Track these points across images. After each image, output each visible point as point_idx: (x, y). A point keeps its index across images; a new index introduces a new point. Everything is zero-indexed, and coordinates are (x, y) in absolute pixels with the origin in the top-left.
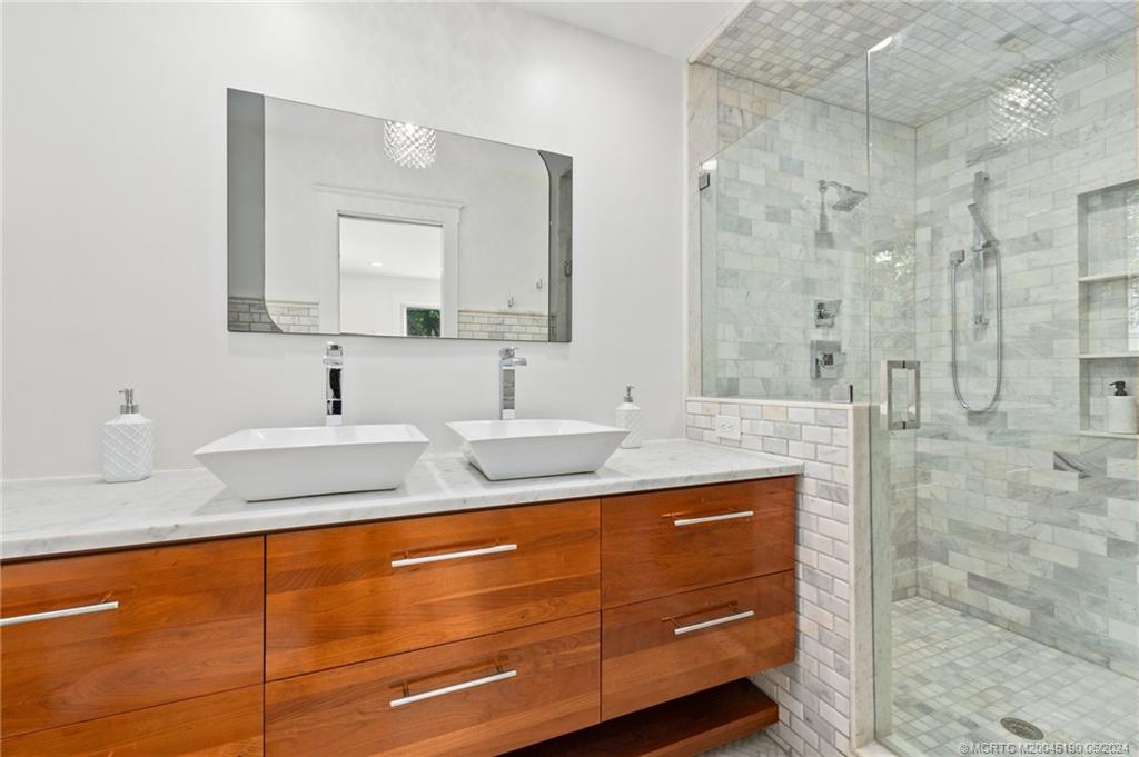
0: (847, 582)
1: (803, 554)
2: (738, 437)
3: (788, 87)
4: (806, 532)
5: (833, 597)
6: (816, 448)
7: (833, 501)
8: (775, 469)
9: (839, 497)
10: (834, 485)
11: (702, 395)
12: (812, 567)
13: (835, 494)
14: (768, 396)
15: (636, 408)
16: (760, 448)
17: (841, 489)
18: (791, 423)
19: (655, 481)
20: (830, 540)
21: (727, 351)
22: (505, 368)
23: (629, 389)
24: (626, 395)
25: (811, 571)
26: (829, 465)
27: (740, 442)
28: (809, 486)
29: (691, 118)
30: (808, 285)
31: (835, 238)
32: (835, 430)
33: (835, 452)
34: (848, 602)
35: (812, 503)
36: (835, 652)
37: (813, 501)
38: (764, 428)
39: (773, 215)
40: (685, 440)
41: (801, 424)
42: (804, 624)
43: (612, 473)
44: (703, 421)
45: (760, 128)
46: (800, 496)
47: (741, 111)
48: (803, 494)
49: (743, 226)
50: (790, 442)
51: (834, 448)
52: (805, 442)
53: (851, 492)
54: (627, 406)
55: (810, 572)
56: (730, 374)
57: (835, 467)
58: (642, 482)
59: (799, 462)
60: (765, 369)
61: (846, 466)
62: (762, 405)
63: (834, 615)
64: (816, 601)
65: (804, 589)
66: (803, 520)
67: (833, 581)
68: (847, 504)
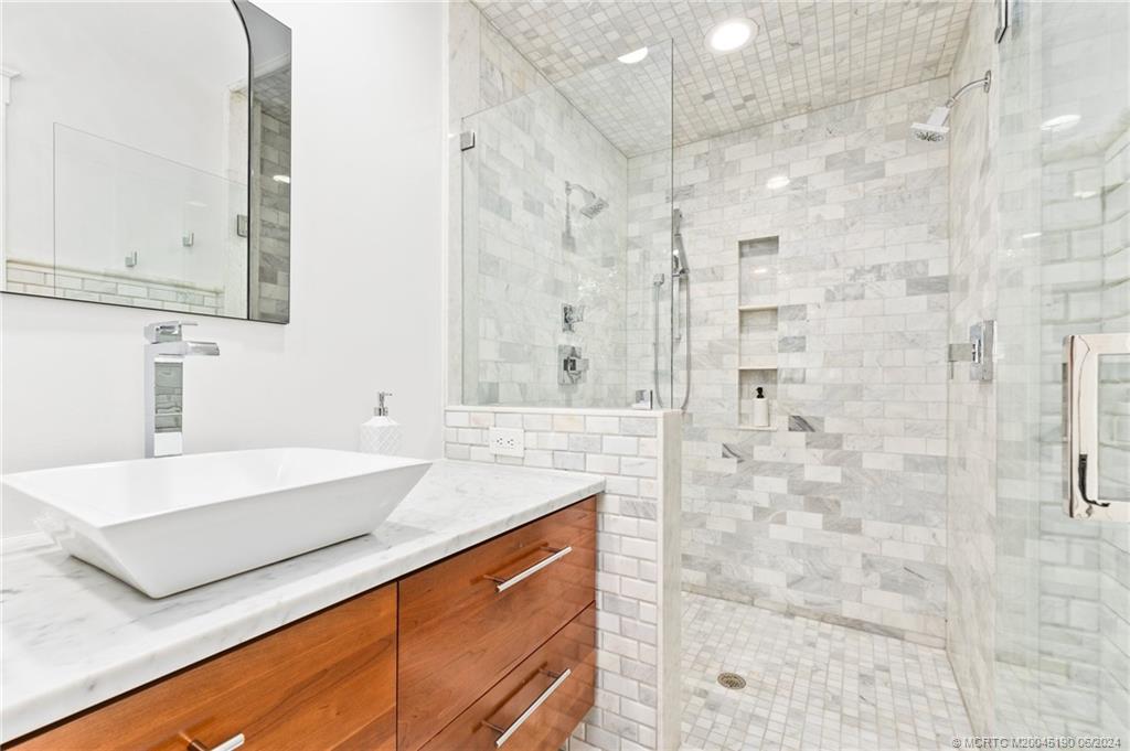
0: (655, 604)
1: (603, 581)
2: (520, 453)
3: (543, 69)
4: (606, 555)
5: (638, 623)
6: (620, 460)
7: (639, 517)
8: (584, 490)
9: (646, 513)
10: (640, 500)
11: (463, 403)
12: (614, 594)
13: (641, 510)
14: (525, 403)
15: (394, 423)
16: (550, 465)
17: (648, 504)
18: (589, 433)
20: (636, 561)
21: (489, 351)
22: (162, 360)
23: (382, 398)
24: (377, 405)
25: (613, 597)
26: (636, 479)
27: (523, 458)
28: (610, 504)
30: (556, 287)
31: (577, 242)
32: (643, 439)
33: (641, 464)
34: (656, 625)
35: (614, 523)
36: (640, 681)
37: (615, 519)
38: (554, 440)
39: (532, 206)
40: (446, 460)
41: (602, 434)
42: (604, 658)
44: (471, 436)
45: (519, 102)
46: (600, 516)
47: (502, 75)
48: (603, 513)
49: (501, 208)
50: (588, 456)
51: (642, 460)
52: (607, 454)
53: (660, 507)
54: (380, 421)
55: (612, 600)
56: (490, 377)
57: (642, 480)
59: (600, 478)
60: (523, 372)
61: (655, 478)
62: (552, 415)
63: (639, 641)
64: (618, 632)
65: (605, 620)
66: (603, 542)
67: (639, 604)
68: (655, 520)
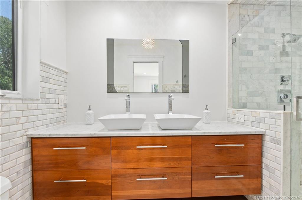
0: (280, 171)
1: (264, 160)
2: (243, 121)
3: (268, 4)
4: (266, 153)
5: (275, 176)
6: (270, 126)
7: (276, 144)
8: (253, 132)
9: (278, 143)
10: (276, 138)
11: (233, 108)
12: (268, 165)
14: (259, 109)
15: (209, 112)
16: (251, 125)
17: (278, 140)
18: (261, 117)
19: (209, 133)
20: (274, 157)
21: (243, 94)
22: (169, 100)
23: (207, 106)
25: (267, 166)
26: (275, 132)
27: (244, 123)
28: (267, 139)
29: (229, 22)
30: (277, 70)
31: (289, 53)
32: (276, 120)
33: (276, 127)
34: (280, 178)
35: (268, 144)
36: (275, 193)
37: (268, 143)
38: (252, 119)
39: (261, 48)
40: (227, 122)
41: (265, 118)
42: (264, 183)
43: (196, 129)
44: (232, 116)
45: (256, 19)
46: (264, 141)
47: (249, 16)
48: (265, 141)
49: (250, 53)
50: (261, 123)
51: (276, 126)
52: (266, 124)
53: (282, 141)
54: (206, 111)
55: (267, 167)
56: (243, 101)
57: (276, 132)
58: (205, 133)
59: (264, 130)
60: (258, 99)
61: (280, 132)
62: (251, 111)
63: (275, 181)
64: (269, 176)
65: (265, 172)
66: (265, 149)
67: (275, 170)
68: (280, 145)
